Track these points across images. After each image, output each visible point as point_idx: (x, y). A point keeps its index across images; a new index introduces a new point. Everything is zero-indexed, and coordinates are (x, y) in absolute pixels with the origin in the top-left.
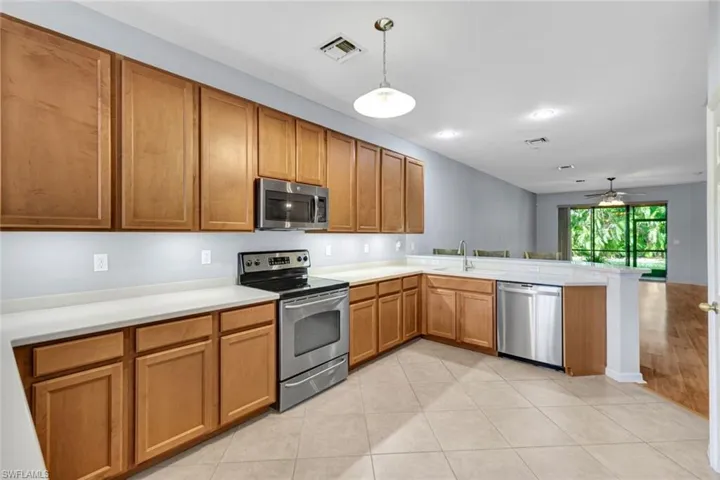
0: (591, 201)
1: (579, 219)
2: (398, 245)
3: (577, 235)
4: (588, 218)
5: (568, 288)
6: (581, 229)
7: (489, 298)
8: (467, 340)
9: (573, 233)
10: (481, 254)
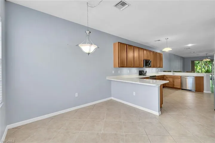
0: (201, 59)
1: (197, 64)
2: (157, 70)
3: (196, 68)
4: (200, 63)
5: (196, 77)
6: (198, 66)
7: (180, 79)
8: (175, 87)
9: (195, 68)
10: (175, 72)
